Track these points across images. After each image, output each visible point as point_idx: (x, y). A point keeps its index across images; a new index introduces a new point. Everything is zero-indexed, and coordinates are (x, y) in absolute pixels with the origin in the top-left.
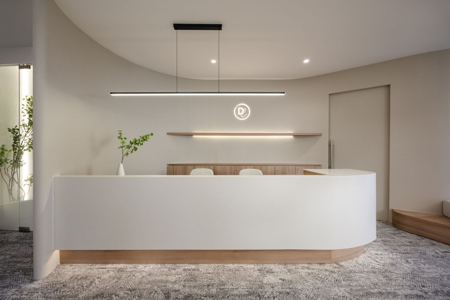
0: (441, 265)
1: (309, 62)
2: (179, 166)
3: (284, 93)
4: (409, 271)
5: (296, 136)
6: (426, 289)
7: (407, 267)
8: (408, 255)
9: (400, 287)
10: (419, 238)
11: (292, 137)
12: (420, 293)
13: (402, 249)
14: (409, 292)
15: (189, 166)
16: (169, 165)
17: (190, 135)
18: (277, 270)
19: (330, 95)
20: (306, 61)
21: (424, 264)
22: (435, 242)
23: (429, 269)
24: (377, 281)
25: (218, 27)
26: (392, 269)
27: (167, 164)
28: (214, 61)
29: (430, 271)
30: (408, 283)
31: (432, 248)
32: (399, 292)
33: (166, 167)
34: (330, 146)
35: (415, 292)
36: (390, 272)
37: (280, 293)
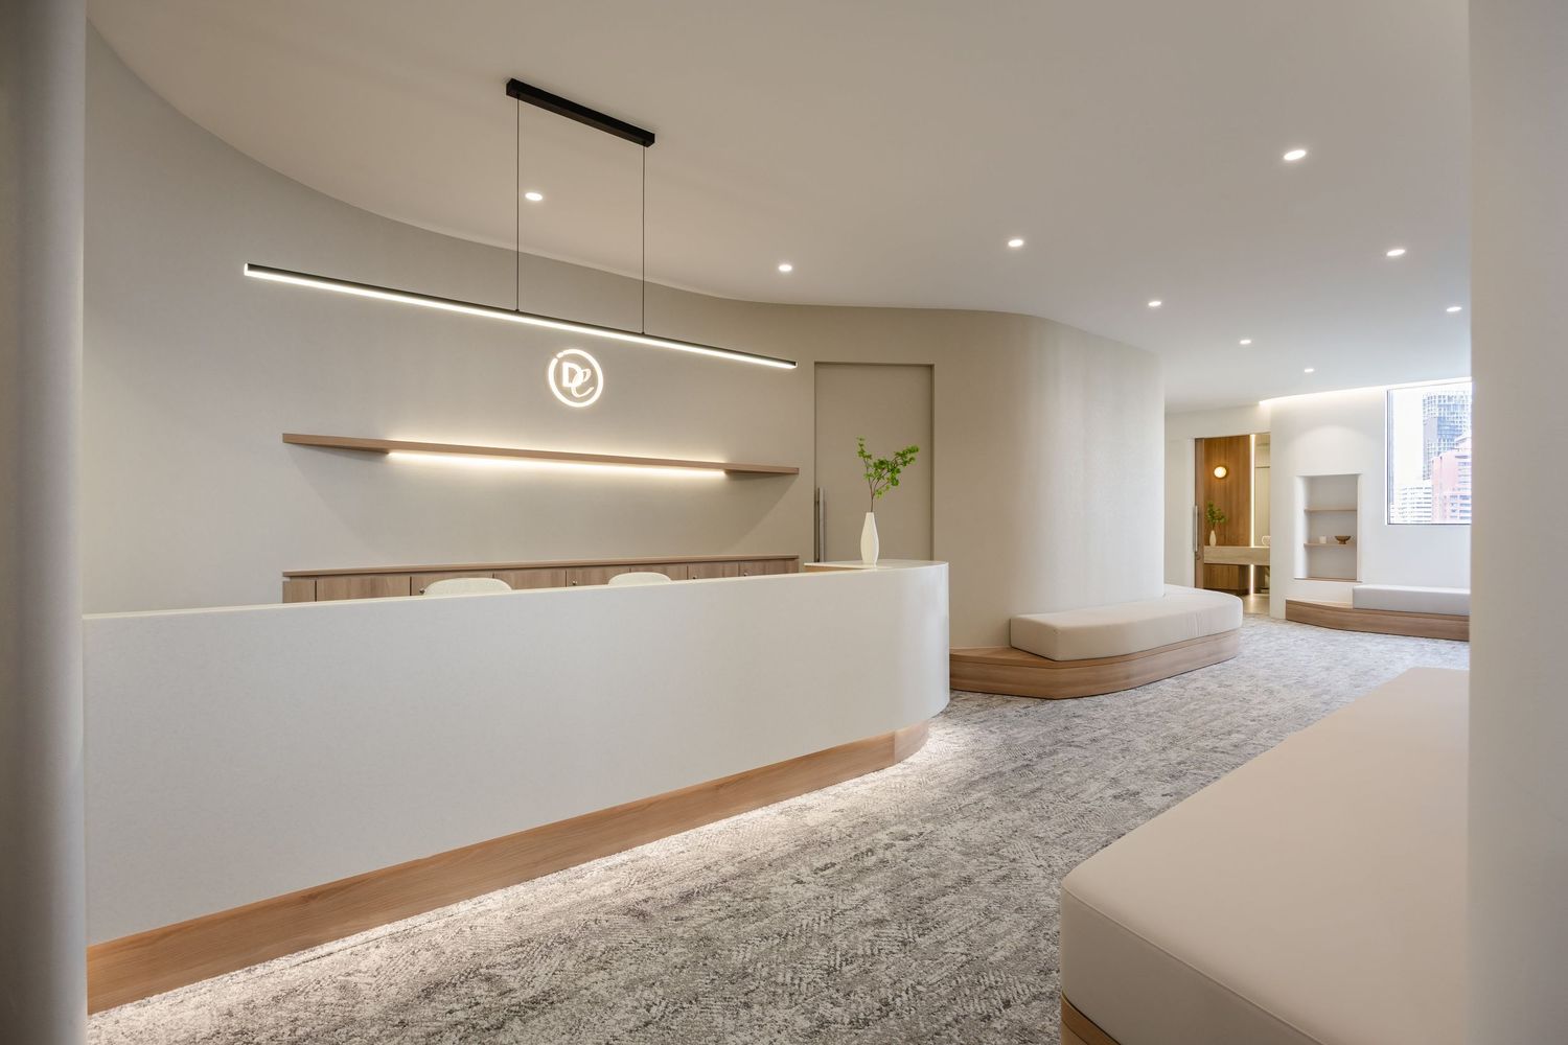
0: (1029, 725)
1: (790, 272)
2: (344, 580)
3: (794, 363)
4: (1000, 742)
5: (735, 473)
6: (1029, 756)
7: (994, 739)
8: (988, 724)
9: (1001, 764)
10: (987, 696)
11: (720, 475)
12: (1025, 763)
13: (975, 717)
14: (1013, 765)
15: (388, 579)
16: (291, 577)
17: (377, 450)
18: (815, 802)
19: (816, 363)
20: (785, 268)
21: (1011, 729)
22: (1009, 698)
23: (1019, 733)
24: (971, 767)
25: (645, 138)
26: (979, 746)
27: (286, 575)
28: (534, 197)
29: (1022, 735)
30: (1007, 757)
31: (1009, 706)
32: (1003, 770)
33: (281, 584)
34: (817, 503)
35: (1019, 763)
36: (979, 750)
37: (854, 827)
